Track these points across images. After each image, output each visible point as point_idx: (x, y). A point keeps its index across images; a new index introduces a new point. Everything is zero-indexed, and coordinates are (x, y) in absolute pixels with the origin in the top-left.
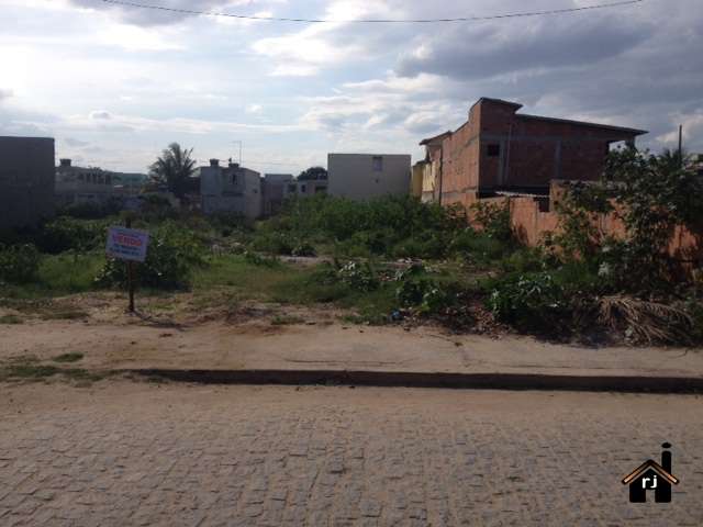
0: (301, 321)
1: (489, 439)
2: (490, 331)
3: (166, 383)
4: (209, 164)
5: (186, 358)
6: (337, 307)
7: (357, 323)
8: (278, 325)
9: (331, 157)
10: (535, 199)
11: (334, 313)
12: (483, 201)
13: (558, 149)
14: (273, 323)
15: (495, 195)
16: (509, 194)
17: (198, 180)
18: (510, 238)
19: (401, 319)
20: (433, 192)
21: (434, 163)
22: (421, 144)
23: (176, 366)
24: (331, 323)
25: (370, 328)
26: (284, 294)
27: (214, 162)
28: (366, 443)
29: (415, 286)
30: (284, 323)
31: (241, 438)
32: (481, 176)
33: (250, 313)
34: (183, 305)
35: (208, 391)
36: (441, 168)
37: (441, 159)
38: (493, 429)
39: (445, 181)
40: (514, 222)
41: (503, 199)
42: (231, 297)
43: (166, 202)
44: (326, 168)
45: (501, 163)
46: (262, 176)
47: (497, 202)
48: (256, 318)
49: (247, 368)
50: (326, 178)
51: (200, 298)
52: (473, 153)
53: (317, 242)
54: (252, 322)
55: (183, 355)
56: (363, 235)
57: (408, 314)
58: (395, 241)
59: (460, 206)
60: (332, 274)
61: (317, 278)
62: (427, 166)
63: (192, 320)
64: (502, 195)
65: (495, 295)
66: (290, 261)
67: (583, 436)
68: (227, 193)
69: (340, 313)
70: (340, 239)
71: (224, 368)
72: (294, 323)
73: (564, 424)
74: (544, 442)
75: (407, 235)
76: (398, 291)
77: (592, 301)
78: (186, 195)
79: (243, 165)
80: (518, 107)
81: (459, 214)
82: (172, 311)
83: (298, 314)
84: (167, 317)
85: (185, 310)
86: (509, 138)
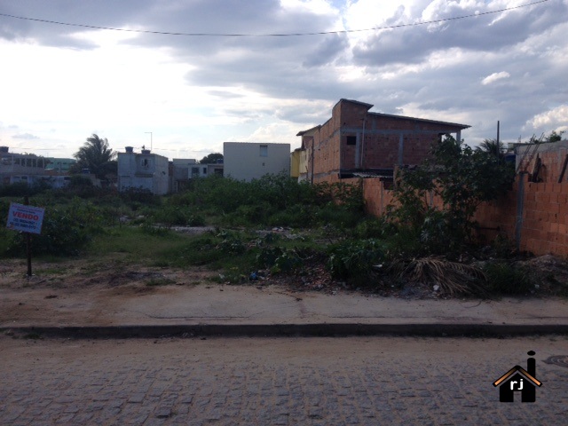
0: (173, 283)
1: (303, 381)
2: (326, 289)
3: (43, 339)
4: (124, 151)
5: (62, 317)
6: (209, 269)
7: (220, 283)
8: (151, 287)
9: (226, 145)
10: (381, 179)
11: (203, 274)
12: (343, 180)
13: (401, 140)
14: (149, 284)
15: (352, 176)
16: (362, 175)
17: (114, 163)
18: (361, 208)
19: (257, 279)
20: (307, 174)
21: (308, 150)
22: (298, 135)
23: (53, 323)
24: (198, 284)
25: (230, 287)
26: (168, 259)
27: (129, 149)
28: (198, 389)
29: (270, 251)
30: (157, 284)
31: (90, 388)
32: (342, 161)
33: (131, 276)
34: (76, 270)
35: (75, 346)
36: (312, 154)
37: (313, 147)
38: (310, 371)
39: (316, 165)
40: (366, 197)
41: (357, 179)
42: (119, 262)
44: (222, 154)
45: (357, 151)
46: (171, 160)
47: (353, 181)
48: (135, 280)
49: (115, 324)
50: (222, 162)
51: (92, 264)
52: (336, 142)
53: (209, 215)
54: (131, 284)
55: (62, 314)
56: (245, 209)
57: (263, 275)
58: (270, 214)
59: (326, 185)
60: (208, 242)
61: (196, 245)
62: (303, 152)
63: (81, 283)
64: (358, 176)
65: (332, 258)
66: (183, 231)
67: (382, 376)
68: (139, 175)
69: (209, 274)
70: (227, 212)
71: (93, 325)
72: (168, 282)
73: (369, 366)
74: (347, 382)
75: (282, 208)
76: (258, 256)
77: (409, 262)
78: (107, 176)
79: (153, 152)
80: (370, 106)
81: (325, 190)
82: (65, 275)
83: (172, 277)
84: (59, 281)
85: (76, 275)
86: (364, 131)
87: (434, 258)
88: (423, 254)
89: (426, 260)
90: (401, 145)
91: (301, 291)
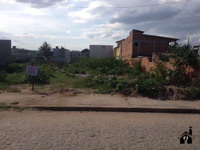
0: (82, 93)
1: (135, 127)
2: (135, 96)
4: (55, 48)
5: (49, 104)
6: (92, 89)
7: (98, 93)
8: (75, 94)
9: (90, 46)
10: (148, 58)
12: (133, 59)
13: (155, 44)
14: (74, 93)
15: (137, 57)
16: (140, 57)
17: (52, 52)
18: (141, 69)
19: (110, 92)
20: (119, 56)
21: (120, 48)
22: (116, 42)
24: (90, 93)
25: (102, 95)
26: (78, 85)
27: (57, 47)
28: (100, 128)
29: (114, 83)
30: (77, 93)
31: (65, 127)
32: (133, 52)
33: (67, 90)
34: (48, 88)
35: (55, 113)
36: (122, 49)
37: (122, 47)
38: (136, 123)
39: (123, 53)
40: (142, 65)
41: (139, 58)
42: (62, 86)
43: (43, 59)
44: (89, 49)
45: (138, 48)
46: (71, 51)
47: (137, 59)
49: (67, 106)
50: (89, 52)
51: (53, 86)
52: (131, 45)
53: (87, 70)
54: (68, 93)
56: (99, 68)
57: (112, 91)
58: (108, 70)
59: (127, 60)
60: (91, 79)
61: (86, 80)
62: (118, 49)
63: (50, 93)
64: (139, 57)
65: (137, 85)
66: (79, 76)
67: (162, 126)
68: (60, 56)
69: (93, 90)
70: (93, 69)
71: (59, 106)
72: (80, 93)
73: (156, 122)
74: (151, 127)
75: (112, 68)
76: (109, 84)
77: (164, 87)
78: (49, 57)
79: (65, 48)
80: (143, 32)
81: (127, 62)
82: (45, 90)
83: (81, 91)
84: (43, 92)
85: (49, 90)
86: (141, 41)
87: (173, 86)
88: (169, 85)
89: (170, 87)
90: (154, 46)
91: (127, 97)
